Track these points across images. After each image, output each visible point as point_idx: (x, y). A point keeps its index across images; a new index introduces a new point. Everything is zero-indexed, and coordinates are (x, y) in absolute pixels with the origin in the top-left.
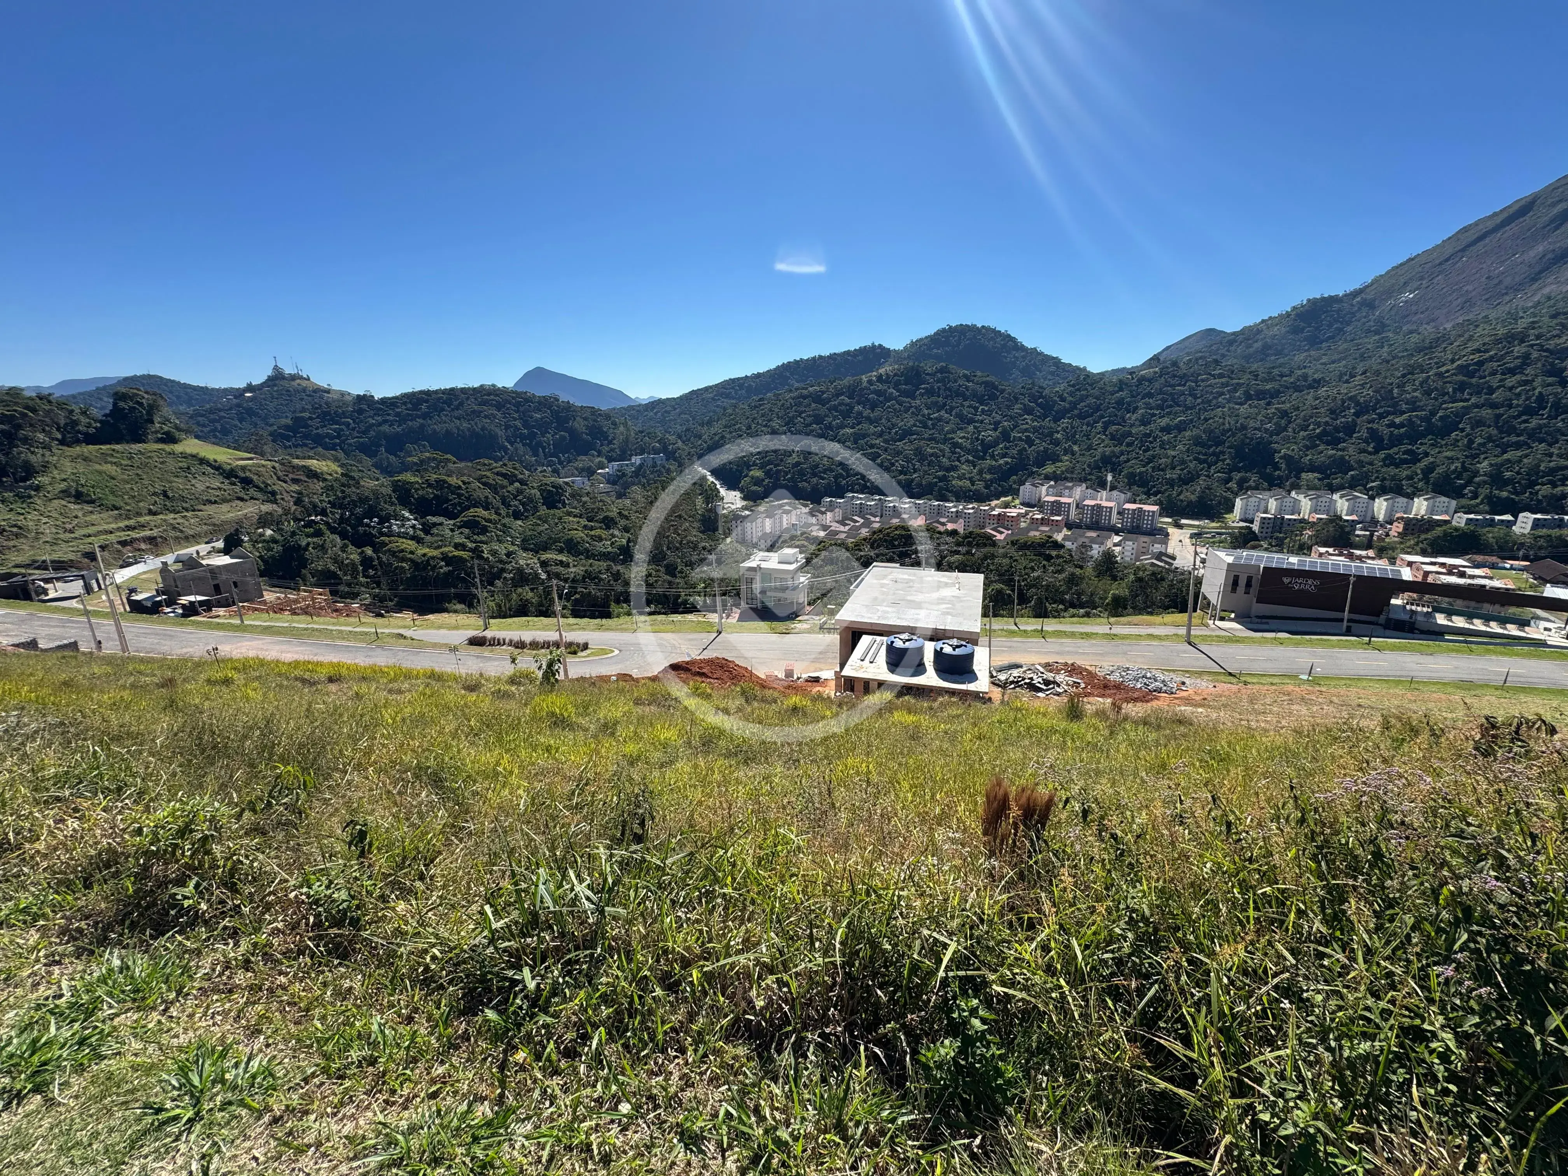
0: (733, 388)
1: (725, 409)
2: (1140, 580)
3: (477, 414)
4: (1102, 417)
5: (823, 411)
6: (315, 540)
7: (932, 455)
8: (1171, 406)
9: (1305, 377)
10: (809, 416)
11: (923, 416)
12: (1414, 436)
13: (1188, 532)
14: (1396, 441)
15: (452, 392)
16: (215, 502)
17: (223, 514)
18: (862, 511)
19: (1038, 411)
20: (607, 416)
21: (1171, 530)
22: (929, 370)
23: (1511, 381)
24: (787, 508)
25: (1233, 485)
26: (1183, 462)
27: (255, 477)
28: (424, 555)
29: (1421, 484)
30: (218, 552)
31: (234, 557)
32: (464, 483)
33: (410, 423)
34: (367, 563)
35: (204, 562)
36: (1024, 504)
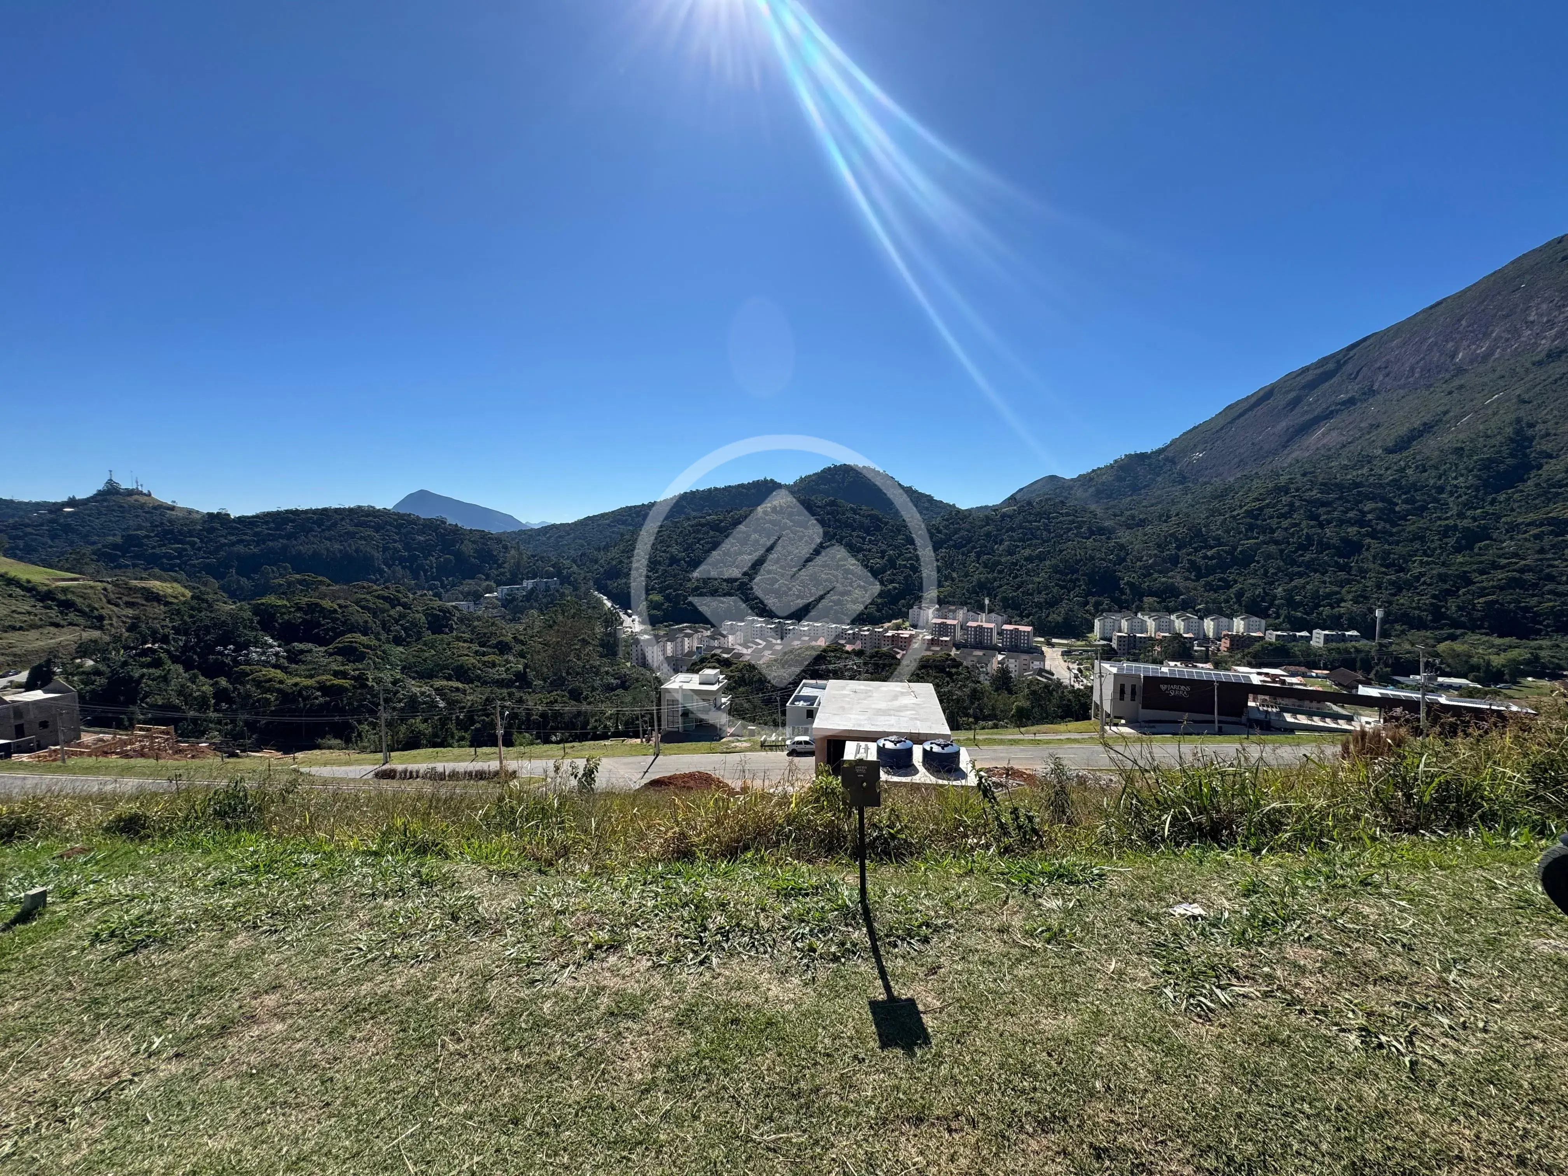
0: (630, 515)
1: (622, 535)
2: (1034, 693)
3: (351, 535)
4: (974, 547)
6: (151, 671)
8: (1031, 539)
9: (1133, 517)
10: (707, 543)
12: (1223, 566)
13: (1058, 651)
14: (1210, 571)
15: (324, 513)
16: (21, 629)
17: (29, 642)
20: (498, 539)
21: (1045, 649)
22: (819, 504)
23: (1285, 524)
24: (688, 631)
25: (1090, 608)
26: (1047, 587)
27: (78, 601)
28: (296, 685)
29: (1236, 607)
30: (19, 686)
31: (46, 692)
32: (340, 606)
33: (270, 544)
34: (221, 695)
35: (8, 698)
36: (913, 626)
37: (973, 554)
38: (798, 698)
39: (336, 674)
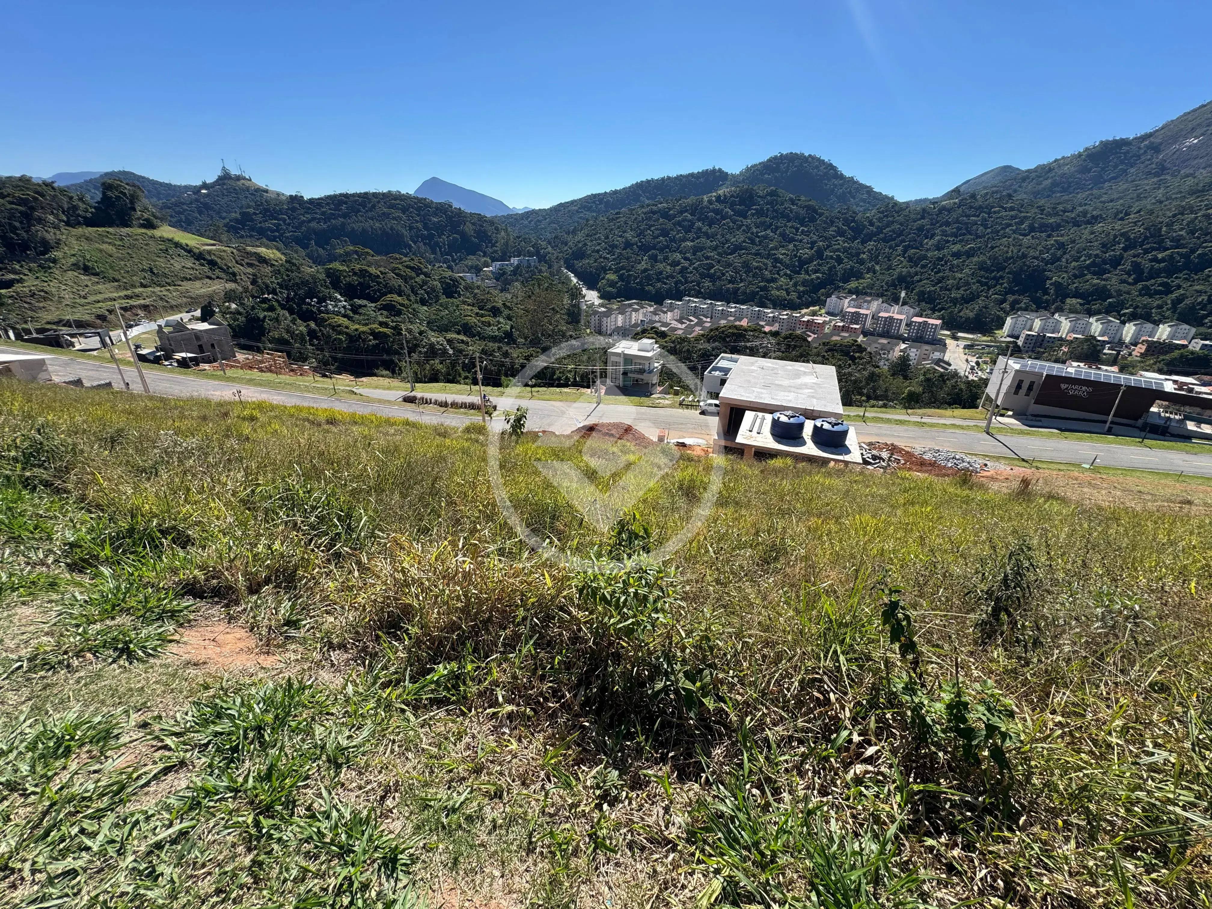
0: (594, 202)
1: (587, 220)
2: (928, 380)
3: (386, 215)
4: (903, 241)
5: (669, 225)
6: (270, 314)
7: (757, 268)
8: (964, 234)
9: (1085, 213)
11: (752, 233)
12: (1172, 270)
13: (962, 344)
14: (1154, 274)
15: (365, 196)
16: (190, 279)
17: (198, 289)
18: (696, 312)
19: (850, 233)
20: (491, 222)
21: (949, 342)
22: (761, 193)
24: (636, 306)
25: (1006, 306)
26: (967, 283)
27: (219, 261)
28: (356, 330)
29: (1168, 313)
30: (197, 319)
31: (210, 324)
32: (382, 273)
33: (334, 222)
34: (312, 334)
35: (189, 327)
36: (828, 313)
37: (900, 249)
38: (715, 369)
39: (381, 324)
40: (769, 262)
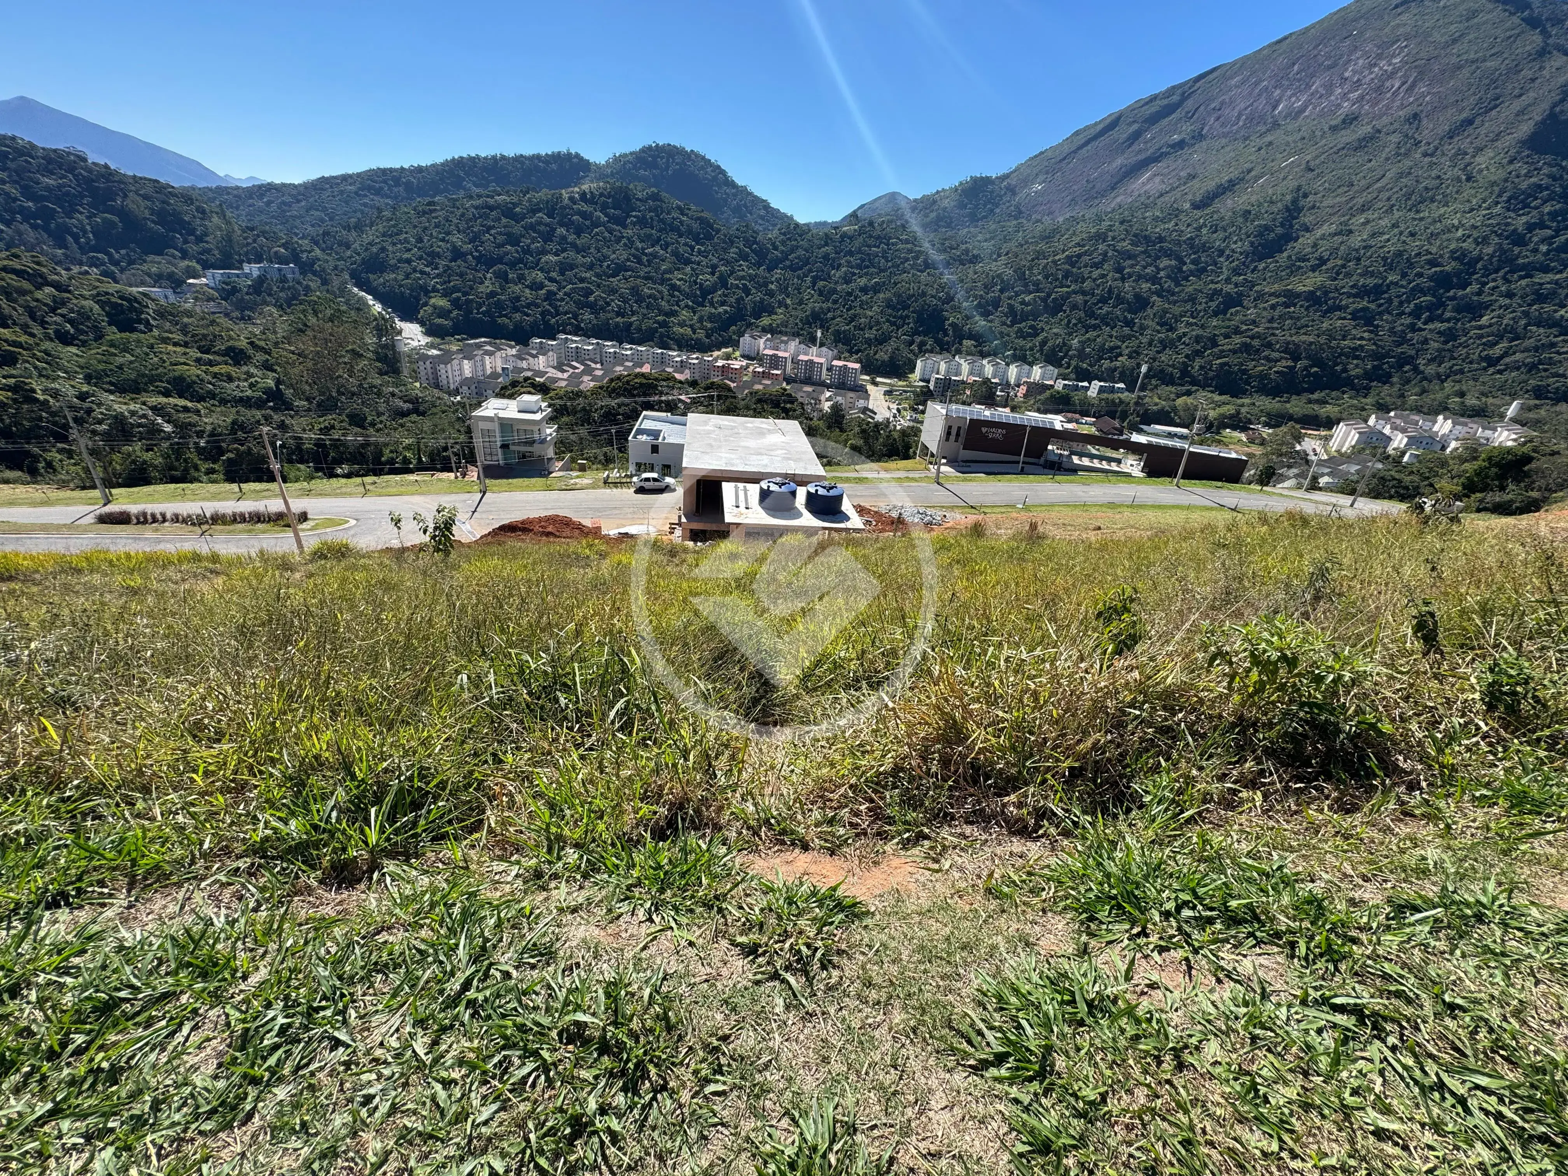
1: (379, 210)
4: (810, 271)
7: (650, 297)
8: (868, 267)
9: (967, 251)
11: (637, 249)
12: (1036, 314)
13: (881, 390)
18: (578, 355)
19: (753, 258)
21: (870, 387)
22: (640, 195)
24: (488, 348)
25: (914, 347)
26: (878, 323)
29: (1038, 355)
36: (744, 356)
37: (808, 280)
38: (640, 432)
40: (665, 289)
